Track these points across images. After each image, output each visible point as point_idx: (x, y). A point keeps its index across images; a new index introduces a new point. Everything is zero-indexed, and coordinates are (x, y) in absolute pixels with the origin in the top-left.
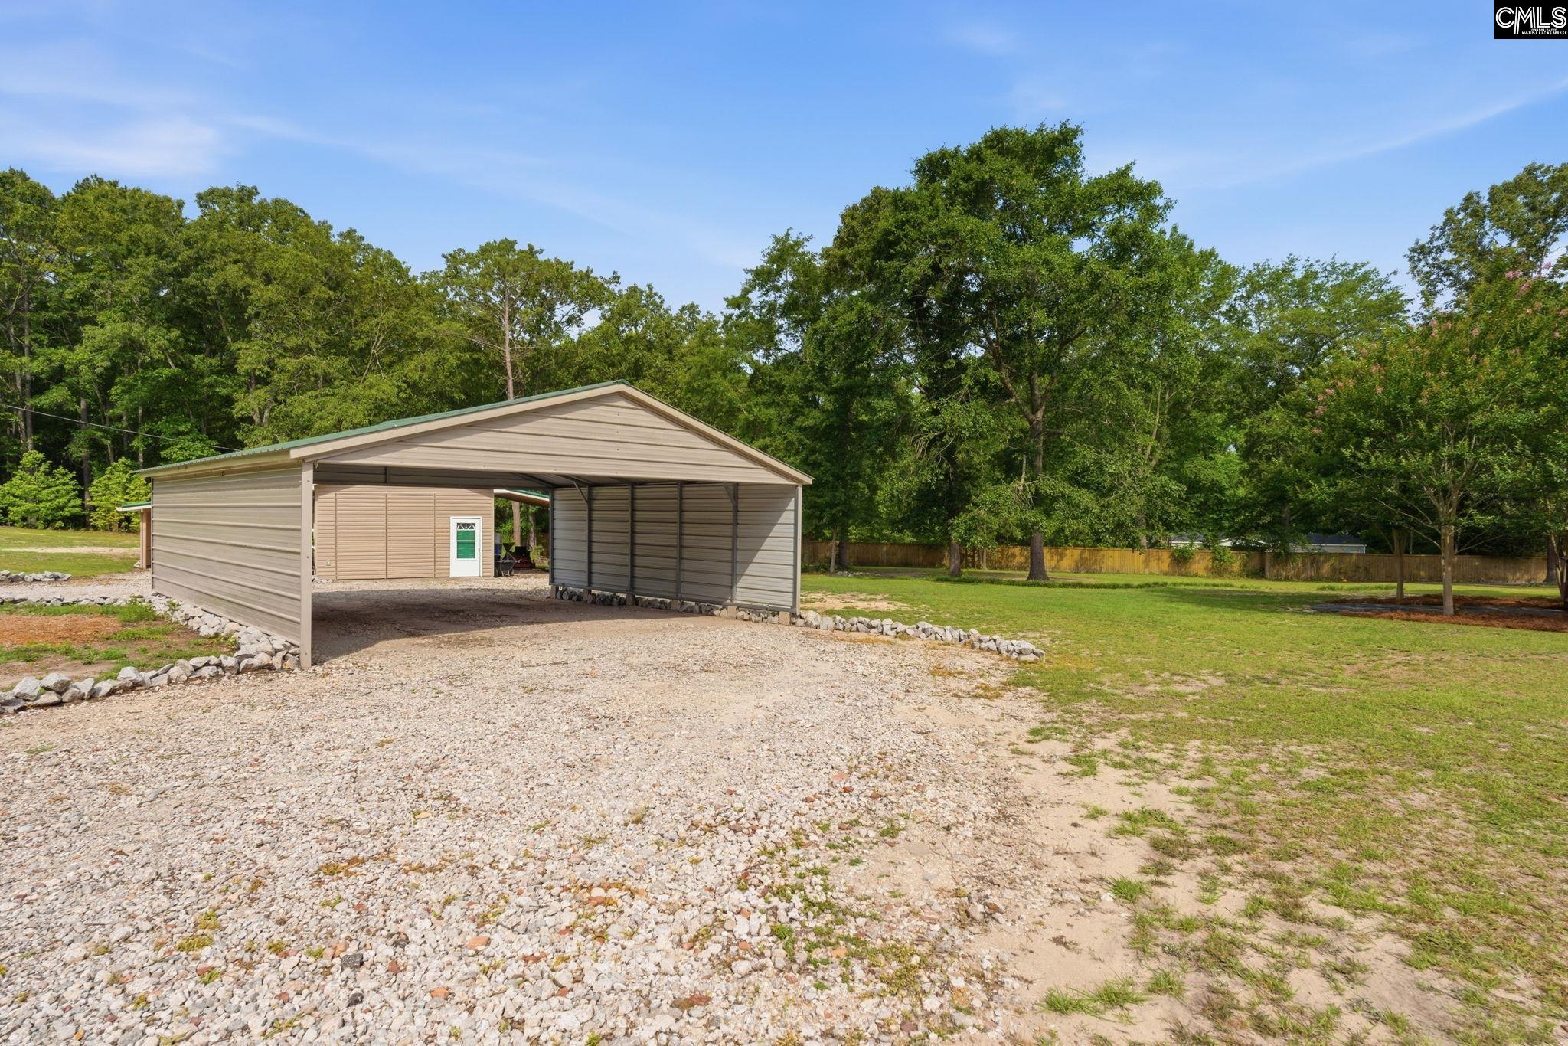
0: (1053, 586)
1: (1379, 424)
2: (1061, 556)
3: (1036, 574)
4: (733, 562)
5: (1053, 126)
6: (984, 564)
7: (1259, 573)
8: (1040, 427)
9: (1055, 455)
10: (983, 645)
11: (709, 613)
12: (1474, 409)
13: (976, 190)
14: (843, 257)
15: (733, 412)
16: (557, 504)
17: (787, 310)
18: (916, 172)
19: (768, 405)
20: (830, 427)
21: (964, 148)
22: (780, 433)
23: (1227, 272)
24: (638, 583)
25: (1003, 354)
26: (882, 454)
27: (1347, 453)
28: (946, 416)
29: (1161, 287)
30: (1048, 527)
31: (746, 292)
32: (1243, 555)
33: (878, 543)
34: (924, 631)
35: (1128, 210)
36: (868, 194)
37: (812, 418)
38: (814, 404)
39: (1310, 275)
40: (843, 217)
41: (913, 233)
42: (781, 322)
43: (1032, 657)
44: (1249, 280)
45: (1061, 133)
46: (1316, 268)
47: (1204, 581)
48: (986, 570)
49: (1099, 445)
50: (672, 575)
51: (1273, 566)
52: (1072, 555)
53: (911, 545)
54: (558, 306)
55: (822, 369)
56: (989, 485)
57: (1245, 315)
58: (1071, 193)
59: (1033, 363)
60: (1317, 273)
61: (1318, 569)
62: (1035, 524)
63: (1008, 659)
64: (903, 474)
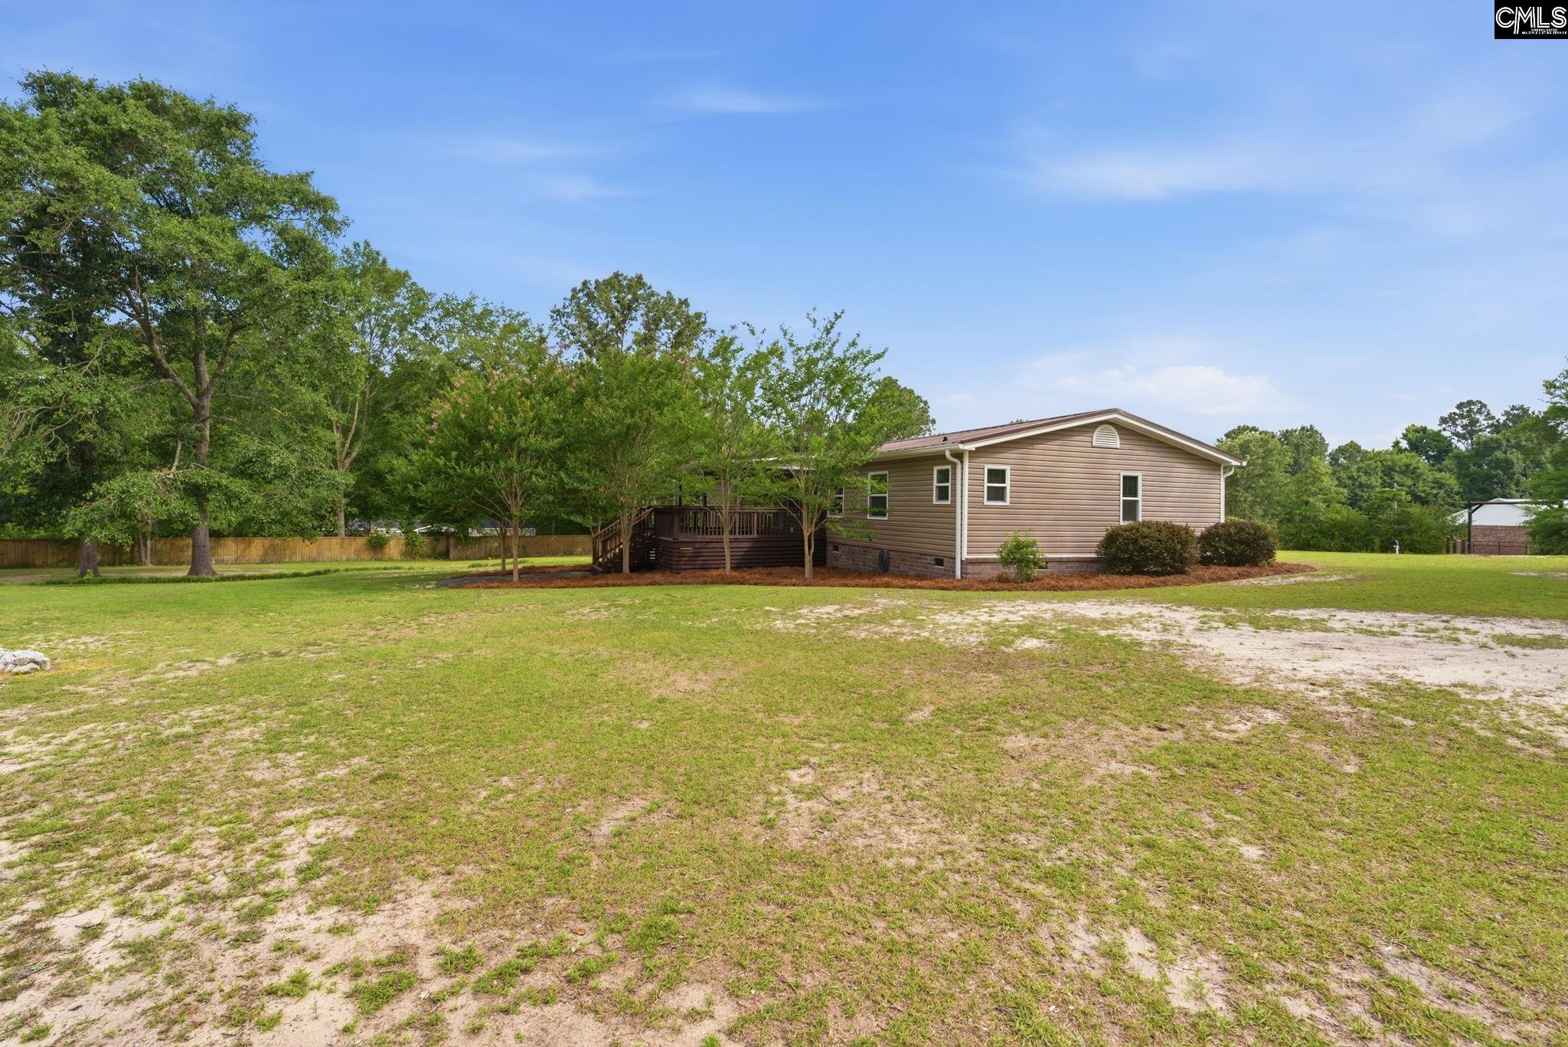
1: (463, 441)
3: (200, 569)
7: (444, 556)
8: (206, 413)
32: (432, 539)
35: (304, 215)
43: (29, 667)
45: (232, 116)
47: (395, 566)
49: (265, 436)
58: (243, 181)
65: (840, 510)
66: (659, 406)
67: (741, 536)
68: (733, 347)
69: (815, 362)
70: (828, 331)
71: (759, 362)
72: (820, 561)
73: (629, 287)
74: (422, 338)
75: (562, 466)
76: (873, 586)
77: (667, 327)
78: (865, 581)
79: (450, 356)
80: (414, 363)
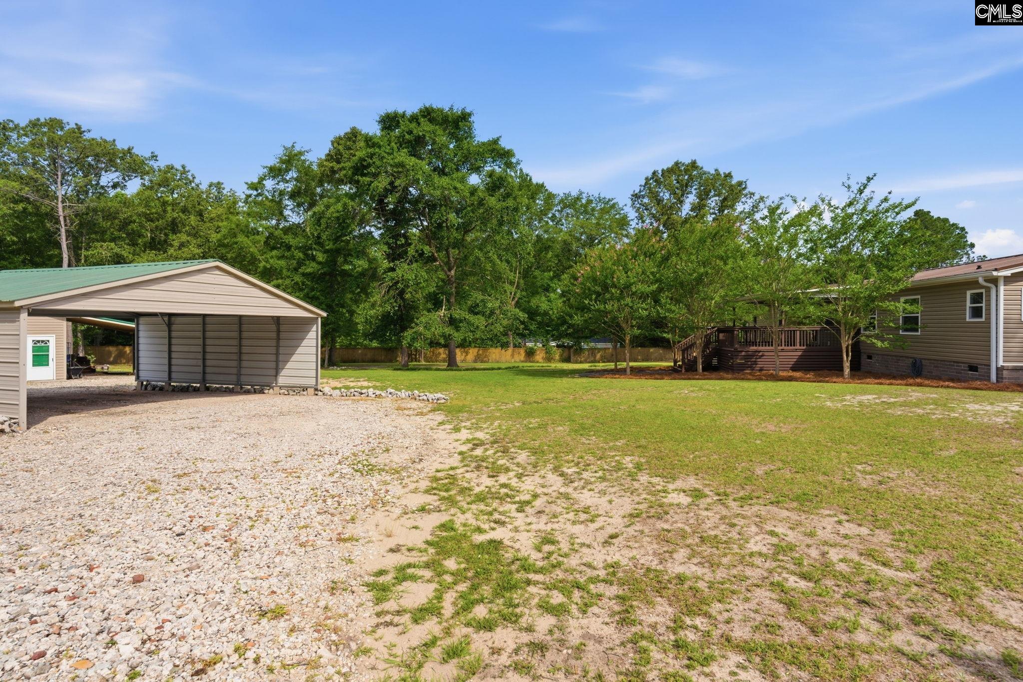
0: (460, 370)
1: (599, 289)
2: (467, 353)
3: (452, 364)
4: (277, 361)
5: (458, 108)
6: (422, 359)
7: (567, 360)
8: (453, 279)
9: (461, 296)
10: (421, 398)
11: (261, 392)
12: (631, 284)
13: (415, 140)
14: (332, 167)
15: (254, 261)
16: (141, 327)
17: (293, 195)
18: (379, 122)
19: (279, 258)
20: (324, 274)
21: (409, 113)
22: (289, 277)
23: (550, 196)
24: (208, 377)
25: (432, 235)
26: (359, 292)
27: (587, 302)
28: (399, 272)
29: (514, 209)
30: (458, 336)
31: (261, 180)
32: (560, 350)
33: (355, 348)
34: (390, 393)
35: (498, 163)
36: (349, 130)
37: (311, 268)
38: (313, 258)
39: (589, 202)
40: (333, 143)
41: (378, 163)
42: (287, 202)
43: (443, 401)
44: (562, 201)
45: (462, 114)
46: (591, 198)
47: (541, 365)
48: (424, 363)
49: (484, 291)
50: (235, 371)
51: (574, 355)
52: (473, 352)
53: (376, 348)
54: (103, 172)
55: (319, 237)
56: (425, 312)
57: (561, 220)
58: (468, 149)
59: (449, 242)
60: (592, 201)
61: (595, 357)
62: (450, 335)
63: (432, 403)
64: (373, 306)
65: (874, 327)
66: (724, 260)
67: (786, 348)
68: (779, 211)
69: (850, 216)
70: (861, 192)
71: (800, 220)
72: (856, 367)
73: (686, 171)
74: (551, 223)
75: (657, 301)
76: (907, 385)
77: (715, 195)
78: (899, 382)
79: (570, 233)
80: (548, 239)
